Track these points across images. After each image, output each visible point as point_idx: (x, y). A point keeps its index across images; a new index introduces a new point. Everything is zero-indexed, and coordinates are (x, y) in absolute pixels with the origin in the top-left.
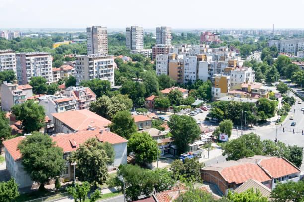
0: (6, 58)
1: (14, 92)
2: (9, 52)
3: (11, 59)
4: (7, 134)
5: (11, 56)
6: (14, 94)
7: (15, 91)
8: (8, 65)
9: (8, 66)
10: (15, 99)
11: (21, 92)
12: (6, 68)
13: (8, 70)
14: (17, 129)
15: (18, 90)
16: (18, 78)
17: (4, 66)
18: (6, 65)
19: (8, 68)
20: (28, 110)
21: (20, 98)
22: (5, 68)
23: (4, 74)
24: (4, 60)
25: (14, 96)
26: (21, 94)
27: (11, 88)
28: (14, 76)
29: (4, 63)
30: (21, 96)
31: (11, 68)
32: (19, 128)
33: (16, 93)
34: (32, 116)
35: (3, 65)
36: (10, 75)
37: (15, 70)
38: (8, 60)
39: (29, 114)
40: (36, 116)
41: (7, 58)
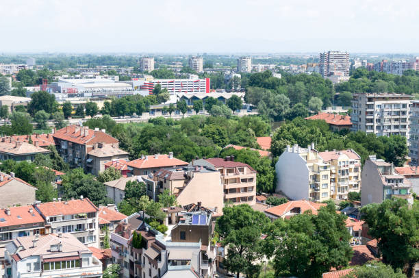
0: (394, 109)
1: (386, 179)
2: (401, 98)
3: (404, 113)
4: (340, 259)
5: (404, 106)
6: (386, 183)
7: (389, 177)
8: (397, 123)
9: (396, 127)
10: (387, 192)
11: (401, 180)
12: (393, 130)
13: (396, 133)
14: (369, 253)
15: (395, 176)
16: (412, 151)
17: (389, 127)
18: (394, 123)
19: (397, 130)
20: (392, 216)
21: (396, 192)
22: (389, 131)
23: (385, 141)
24: (390, 113)
25: (385, 187)
26: (400, 185)
27: (380, 170)
28: (403, 147)
29: (390, 120)
30: (400, 189)
31: (403, 130)
32: (373, 254)
33: (389, 181)
34: (399, 230)
35: (387, 124)
36: (396, 146)
37: (408, 136)
38: (398, 113)
39: (395, 225)
40: (406, 232)
41: (396, 110)
